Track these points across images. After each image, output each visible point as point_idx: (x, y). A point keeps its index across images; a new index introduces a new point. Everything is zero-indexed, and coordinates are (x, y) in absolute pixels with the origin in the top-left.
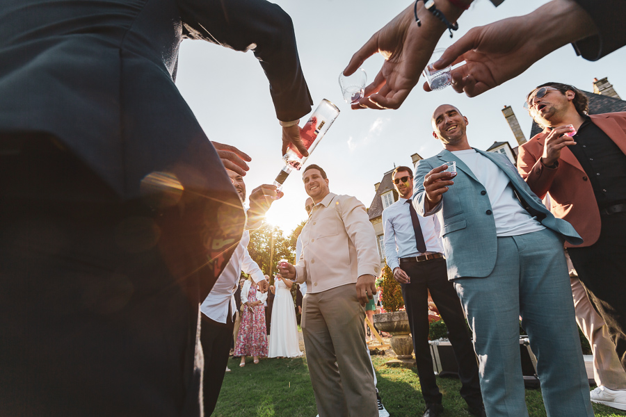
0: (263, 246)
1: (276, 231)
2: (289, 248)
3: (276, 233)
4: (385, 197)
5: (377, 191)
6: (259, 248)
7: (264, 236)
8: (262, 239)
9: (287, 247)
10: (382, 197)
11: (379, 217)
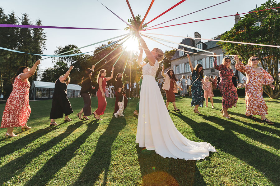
10: (180, 50)
11: (177, 59)
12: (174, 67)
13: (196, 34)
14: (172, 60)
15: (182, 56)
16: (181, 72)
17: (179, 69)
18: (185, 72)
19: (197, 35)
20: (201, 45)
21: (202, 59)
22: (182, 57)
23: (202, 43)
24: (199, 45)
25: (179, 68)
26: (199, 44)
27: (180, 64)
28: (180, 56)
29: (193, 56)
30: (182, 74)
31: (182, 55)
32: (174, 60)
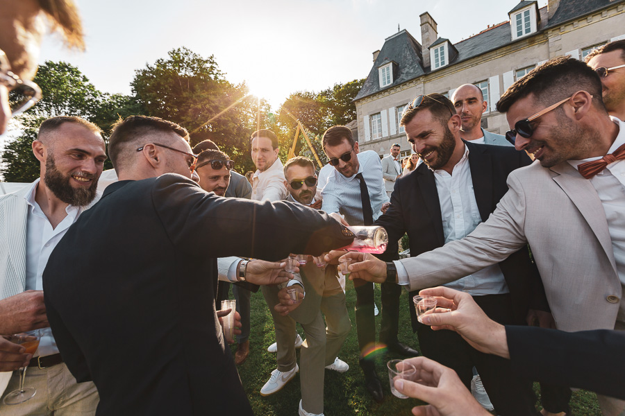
0: (251, 121)
1: (263, 104)
2: (279, 124)
3: (264, 107)
4: (383, 70)
5: (375, 61)
6: (246, 125)
7: (251, 111)
8: (249, 114)
9: (276, 123)
10: (380, 70)
11: (374, 95)
12: (367, 118)
13: (425, 20)
14: (358, 101)
15: (387, 85)
16: (385, 135)
17: (380, 126)
18: (397, 131)
19: (428, 22)
20: (442, 48)
22: (386, 90)
23: (446, 43)
24: (436, 51)
25: (380, 121)
26: (438, 47)
27: (382, 109)
28: (382, 86)
29: (422, 85)
30: (390, 138)
31: (389, 82)
32: (363, 99)
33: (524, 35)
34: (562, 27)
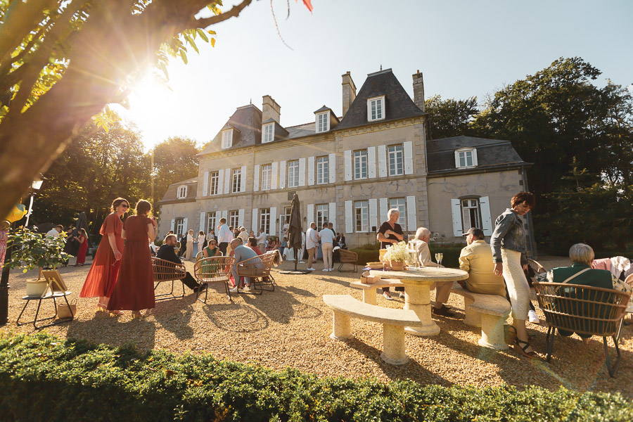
4: (226, 134)
10: (223, 132)
11: (215, 154)
12: (207, 175)
13: (266, 101)
14: (201, 156)
15: (227, 147)
16: (220, 193)
17: (217, 184)
18: (230, 191)
19: (269, 104)
21: (271, 164)
23: (274, 123)
24: (267, 128)
26: (268, 125)
27: (220, 169)
28: (223, 147)
29: (253, 154)
30: (224, 196)
31: (229, 145)
32: (206, 155)
33: (323, 131)
34: (343, 132)
